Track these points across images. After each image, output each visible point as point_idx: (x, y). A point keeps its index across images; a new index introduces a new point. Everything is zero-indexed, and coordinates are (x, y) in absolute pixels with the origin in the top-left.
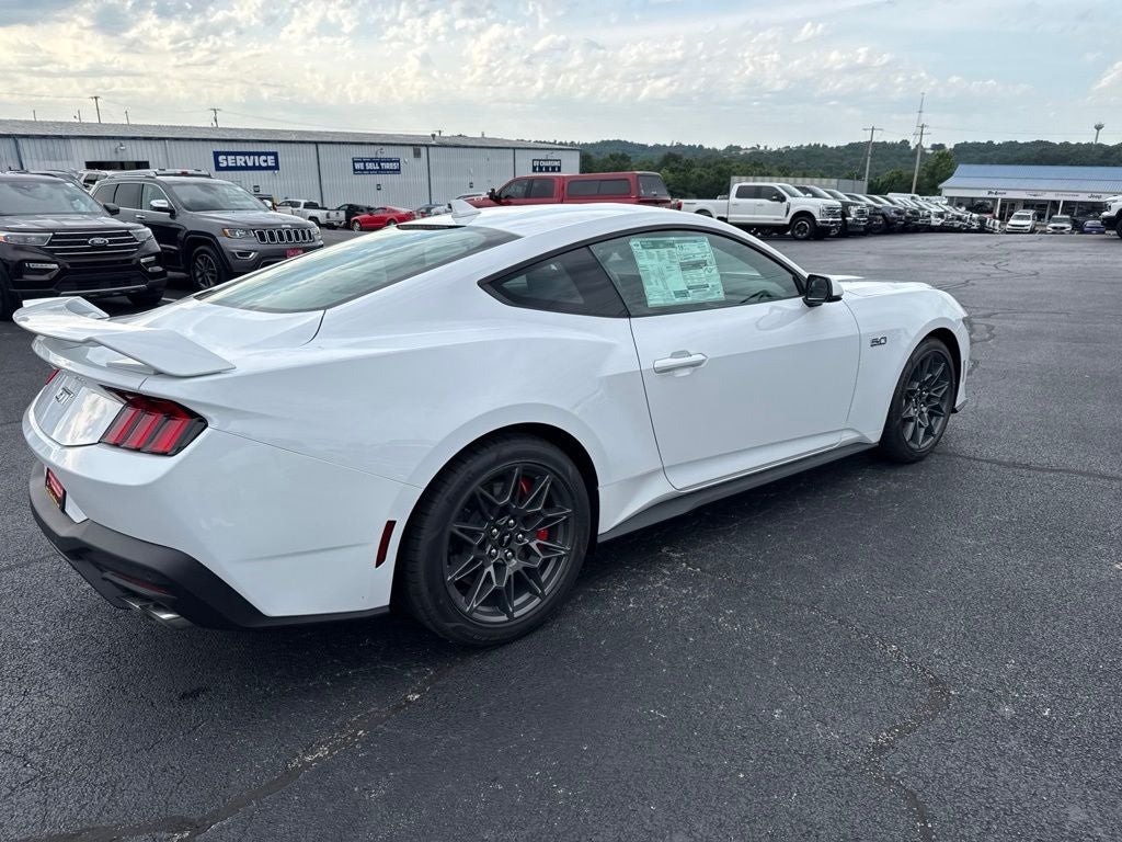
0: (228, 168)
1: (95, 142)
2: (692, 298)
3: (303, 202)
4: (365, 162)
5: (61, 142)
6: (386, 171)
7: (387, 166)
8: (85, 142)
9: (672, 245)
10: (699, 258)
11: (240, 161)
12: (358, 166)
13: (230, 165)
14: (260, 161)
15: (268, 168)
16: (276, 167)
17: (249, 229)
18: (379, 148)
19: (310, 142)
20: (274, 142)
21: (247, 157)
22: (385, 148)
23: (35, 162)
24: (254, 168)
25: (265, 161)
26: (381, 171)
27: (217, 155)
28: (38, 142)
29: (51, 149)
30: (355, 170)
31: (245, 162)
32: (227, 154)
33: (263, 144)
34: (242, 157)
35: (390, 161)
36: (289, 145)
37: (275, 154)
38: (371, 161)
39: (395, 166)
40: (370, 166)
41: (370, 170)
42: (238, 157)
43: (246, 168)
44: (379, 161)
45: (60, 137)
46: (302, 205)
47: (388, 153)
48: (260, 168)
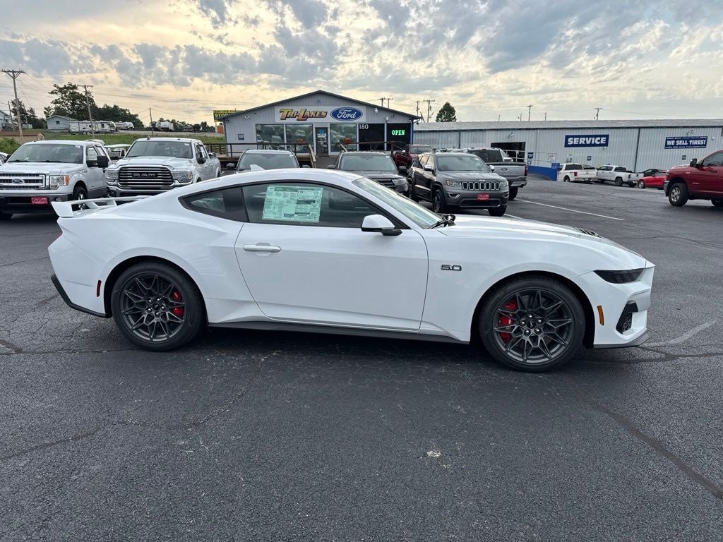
0: (573, 145)
1: (499, 132)
2: (296, 218)
3: (614, 167)
4: (676, 140)
5: (481, 133)
6: (693, 146)
7: (695, 142)
8: (493, 132)
9: (296, 191)
10: (311, 198)
11: (582, 141)
12: (669, 143)
13: (575, 143)
14: (596, 141)
15: (600, 145)
16: (606, 144)
17: (459, 181)
18: (690, 129)
19: (634, 128)
20: (608, 128)
21: (587, 139)
22: (695, 130)
23: (466, 144)
24: (591, 145)
25: (599, 141)
26: (689, 146)
27: (567, 137)
28: (470, 133)
29: (476, 136)
30: (666, 145)
31: (585, 142)
32: (574, 137)
33: (600, 130)
34: (584, 139)
35: (699, 139)
36: (618, 130)
37: (607, 137)
38: (682, 139)
39: (702, 142)
40: (679, 143)
41: (679, 146)
42: (581, 139)
43: (586, 145)
44: (688, 139)
45: (481, 130)
46: (614, 169)
47: (697, 133)
48: (595, 145)
